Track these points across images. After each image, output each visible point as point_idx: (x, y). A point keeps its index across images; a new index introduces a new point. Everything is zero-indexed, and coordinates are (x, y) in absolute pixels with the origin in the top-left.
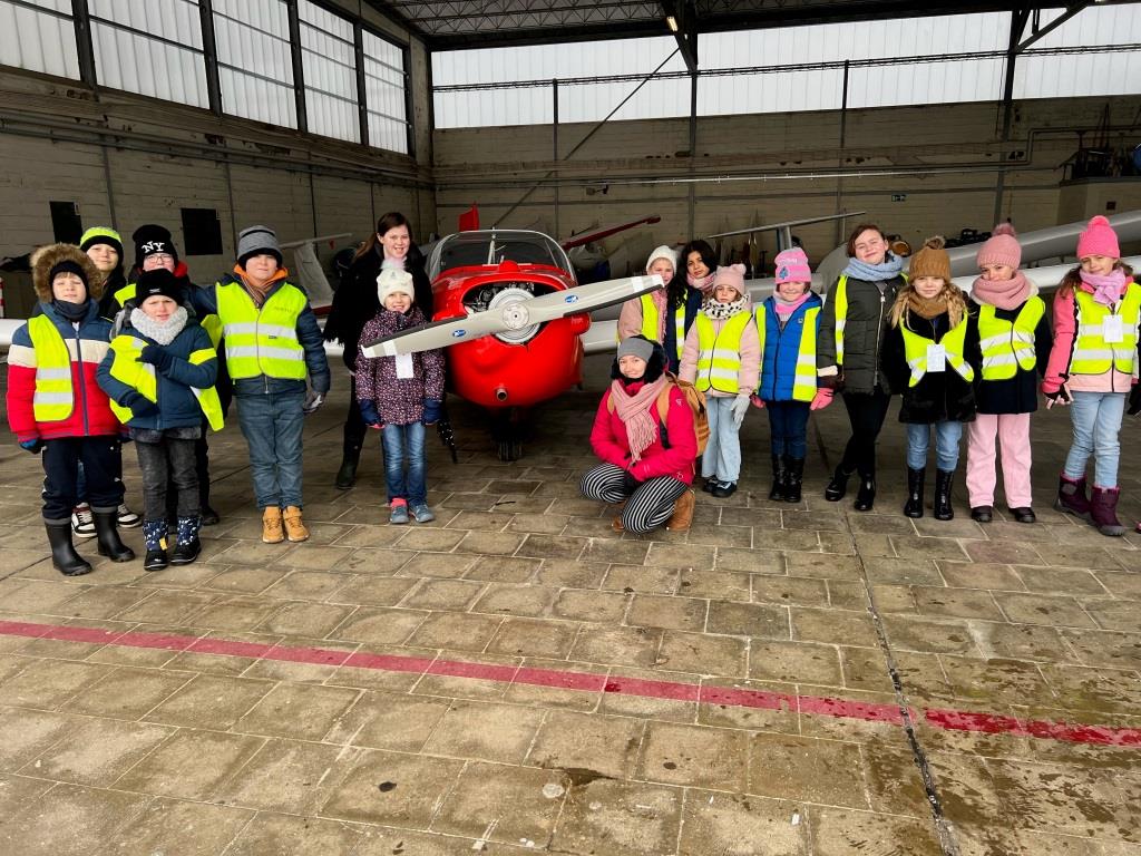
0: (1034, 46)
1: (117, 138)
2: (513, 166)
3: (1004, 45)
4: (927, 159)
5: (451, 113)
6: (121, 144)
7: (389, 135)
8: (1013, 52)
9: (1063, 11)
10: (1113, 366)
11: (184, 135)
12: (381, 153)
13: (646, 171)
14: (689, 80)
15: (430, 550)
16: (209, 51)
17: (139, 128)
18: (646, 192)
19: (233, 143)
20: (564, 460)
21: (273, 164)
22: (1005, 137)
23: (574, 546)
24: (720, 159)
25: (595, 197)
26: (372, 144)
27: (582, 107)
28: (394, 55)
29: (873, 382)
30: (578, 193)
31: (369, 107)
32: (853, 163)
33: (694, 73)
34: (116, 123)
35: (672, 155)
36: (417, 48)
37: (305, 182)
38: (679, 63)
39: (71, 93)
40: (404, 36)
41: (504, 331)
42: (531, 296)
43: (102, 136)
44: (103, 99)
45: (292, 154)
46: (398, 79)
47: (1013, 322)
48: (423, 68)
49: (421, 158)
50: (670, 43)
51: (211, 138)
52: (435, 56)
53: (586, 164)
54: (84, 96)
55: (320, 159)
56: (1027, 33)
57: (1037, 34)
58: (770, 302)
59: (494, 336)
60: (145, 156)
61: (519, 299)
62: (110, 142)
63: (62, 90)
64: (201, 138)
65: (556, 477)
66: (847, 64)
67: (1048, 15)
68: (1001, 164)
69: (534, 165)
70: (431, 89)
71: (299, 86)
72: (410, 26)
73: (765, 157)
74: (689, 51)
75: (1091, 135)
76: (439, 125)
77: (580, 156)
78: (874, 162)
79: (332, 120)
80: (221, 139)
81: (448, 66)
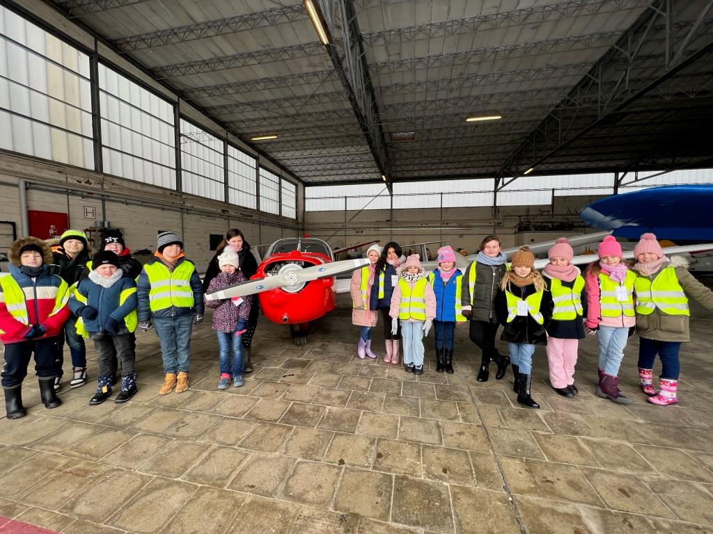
0: (503, 189)
1: (188, 210)
2: (331, 223)
3: (493, 189)
4: (470, 224)
5: (311, 206)
6: (189, 211)
7: (289, 212)
8: (495, 191)
9: (511, 178)
10: (623, 313)
11: (214, 210)
12: (286, 218)
13: (376, 226)
14: (390, 197)
15: (231, 415)
16: (226, 183)
17: (196, 206)
18: (376, 232)
19: (232, 213)
20: (327, 345)
21: (246, 220)
22: (495, 218)
23: (316, 414)
24: (401, 222)
25: (359, 234)
26: (283, 215)
27: (354, 205)
28: (293, 188)
29: (489, 316)
30: (353, 232)
31: (283, 203)
32: (445, 225)
33: (392, 195)
34: (188, 205)
35: (384, 220)
36: (301, 186)
37: (258, 226)
38: (387, 192)
39: (171, 194)
40: (296, 182)
41: (285, 286)
42: (301, 268)
43: (182, 209)
44: (183, 196)
45: (254, 217)
46: (294, 195)
47: (572, 288)
48: (302, 192)
49: (300, 220)
50: (384, 185)
51: (223, 211)
52: (306, 188)
53: (356, 223)
54: (176, 195)
55: (264, 219)
56: (500, 185)
57: (504, 185)
58: (436, 271)
59: (280, 288)
60: (197, 216)
61: (294, 269)
62: (184, 210)
63: (167, 192)
64: (220, 211)
65: (320, 357)
66: (442, 194)
67: (507, 180)
68: (494, 226)
69: (338, 223)
70: (304, 198)
71: (258, 196)
72: (298, 178)
73: (416, 222)
74: (390, 188)
75: (523, 217)
76: (307, 210)
77: (353, 220)
78: (452, 224)
79: (269, 207)
80: (227, 211)
81: (310, 191)
